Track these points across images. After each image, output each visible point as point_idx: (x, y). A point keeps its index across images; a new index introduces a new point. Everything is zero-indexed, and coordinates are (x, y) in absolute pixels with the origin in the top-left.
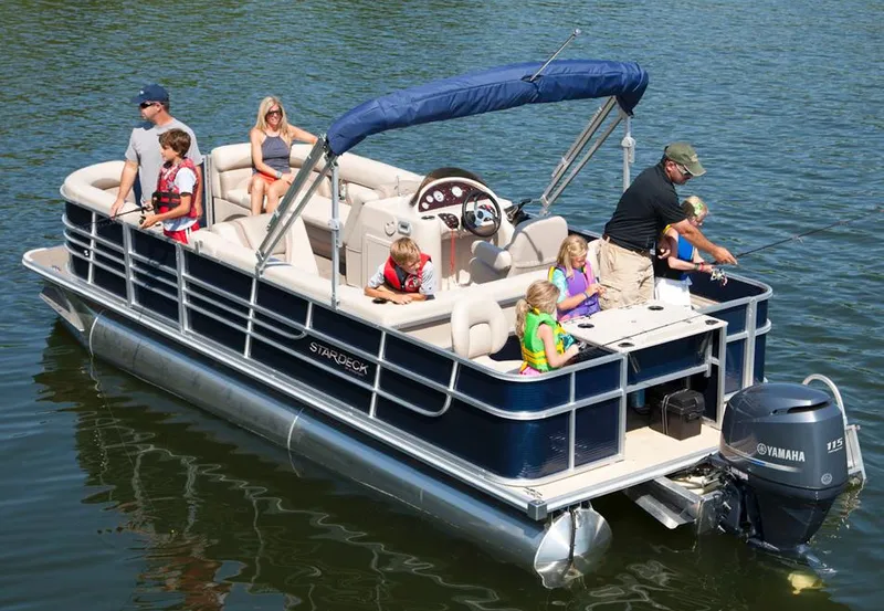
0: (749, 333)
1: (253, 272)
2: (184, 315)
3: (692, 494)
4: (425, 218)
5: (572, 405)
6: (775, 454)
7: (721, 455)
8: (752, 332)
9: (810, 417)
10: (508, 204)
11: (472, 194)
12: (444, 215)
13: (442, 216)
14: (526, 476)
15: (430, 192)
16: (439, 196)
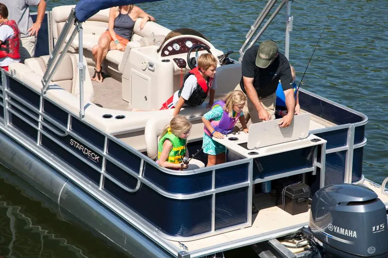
0: (349, 147)
1: (40, 92)
2: (6, 115)
3: (290, 252)
4: (164, 61)
5: (213, 190)
6: (338, 231)
7: (309, 228)
8: (351, 146)
9: (361, 209)
10: (221, 53)
11: (198, 46)
12: (177, 59)
13: (175, 60)
14: (182, 235)
15: (171, 44)
16: (177, 47)
